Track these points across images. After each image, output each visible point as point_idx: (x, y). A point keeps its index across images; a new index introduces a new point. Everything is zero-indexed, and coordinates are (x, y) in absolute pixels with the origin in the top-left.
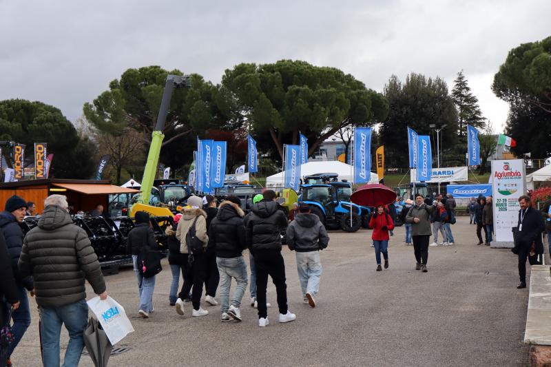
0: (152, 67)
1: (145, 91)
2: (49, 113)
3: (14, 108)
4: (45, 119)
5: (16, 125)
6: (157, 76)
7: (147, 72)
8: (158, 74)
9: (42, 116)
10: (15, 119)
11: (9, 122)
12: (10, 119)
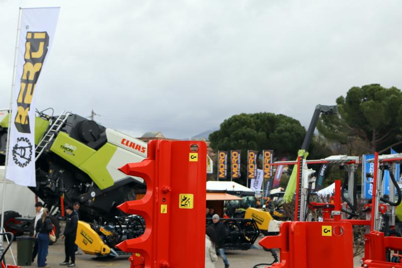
0: (372, 85)
1: (362, 106)
2: (289, 124)
3: (261, 119)
4: (284, 129)
5: (261, 134)
6: (376, 93)
7: (368, 90)
8: (377, 91)
9: (281, 127)
10: (261, 129)
11: (255, 132)
12: (257, 130)
